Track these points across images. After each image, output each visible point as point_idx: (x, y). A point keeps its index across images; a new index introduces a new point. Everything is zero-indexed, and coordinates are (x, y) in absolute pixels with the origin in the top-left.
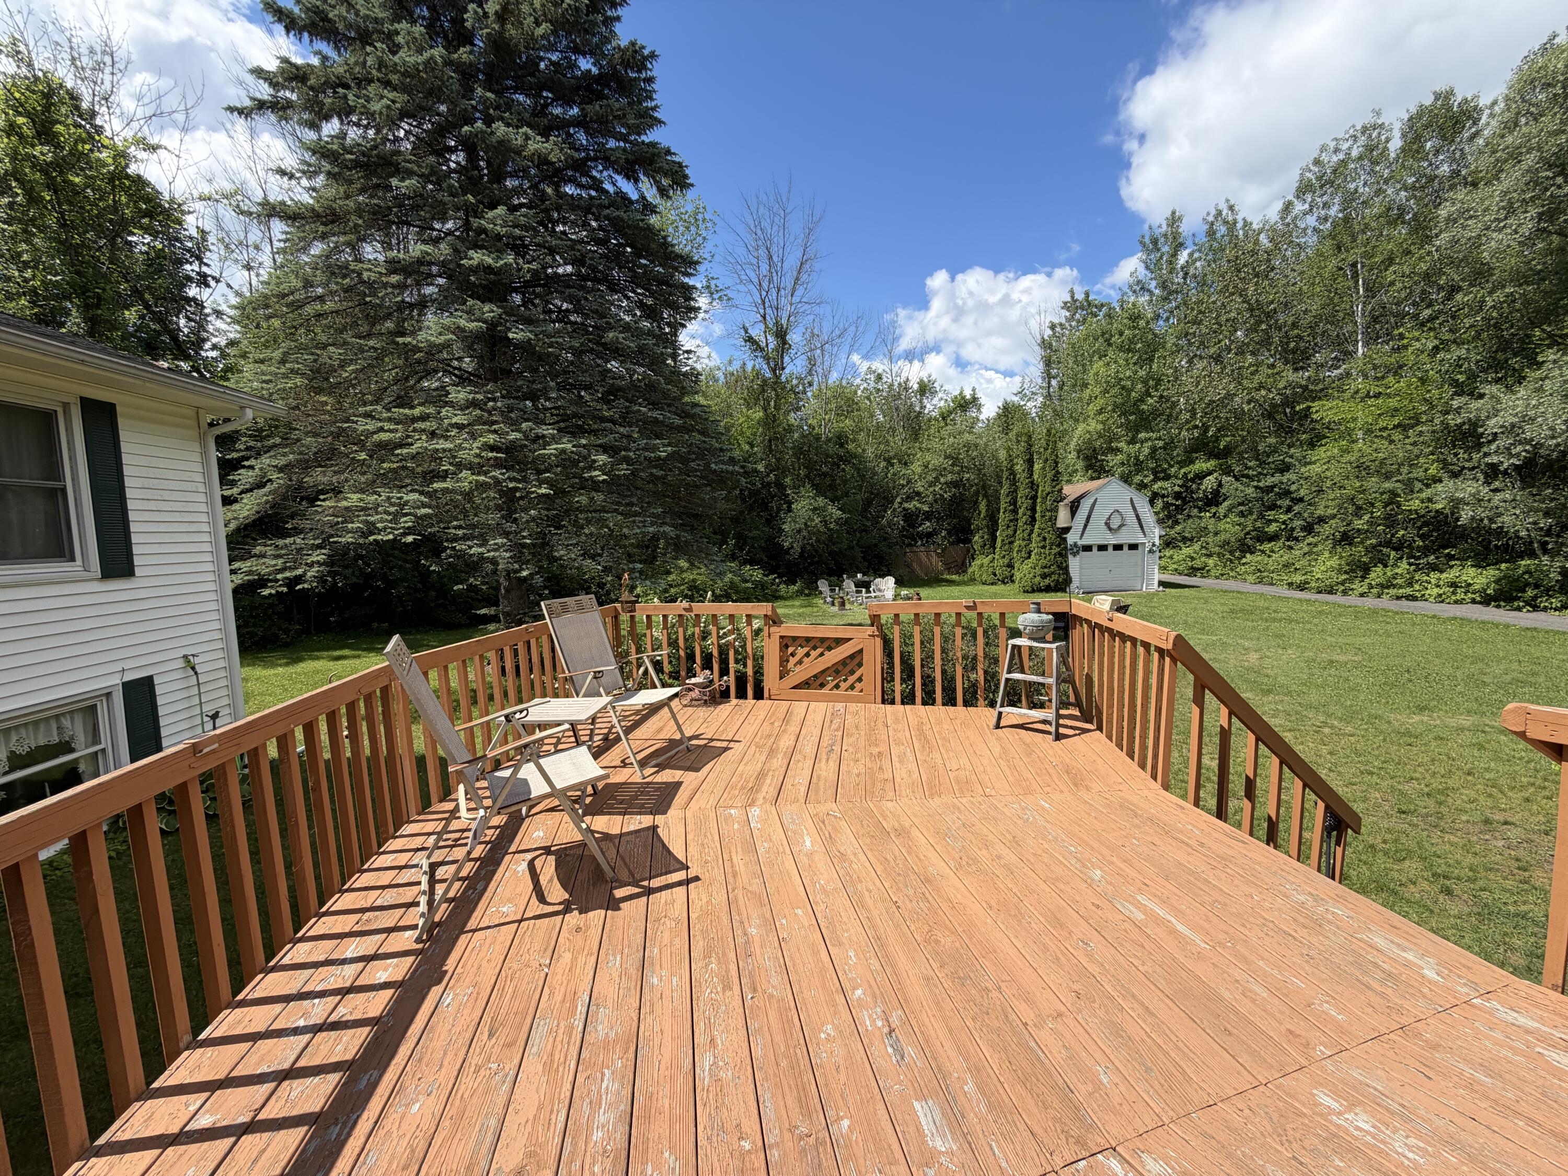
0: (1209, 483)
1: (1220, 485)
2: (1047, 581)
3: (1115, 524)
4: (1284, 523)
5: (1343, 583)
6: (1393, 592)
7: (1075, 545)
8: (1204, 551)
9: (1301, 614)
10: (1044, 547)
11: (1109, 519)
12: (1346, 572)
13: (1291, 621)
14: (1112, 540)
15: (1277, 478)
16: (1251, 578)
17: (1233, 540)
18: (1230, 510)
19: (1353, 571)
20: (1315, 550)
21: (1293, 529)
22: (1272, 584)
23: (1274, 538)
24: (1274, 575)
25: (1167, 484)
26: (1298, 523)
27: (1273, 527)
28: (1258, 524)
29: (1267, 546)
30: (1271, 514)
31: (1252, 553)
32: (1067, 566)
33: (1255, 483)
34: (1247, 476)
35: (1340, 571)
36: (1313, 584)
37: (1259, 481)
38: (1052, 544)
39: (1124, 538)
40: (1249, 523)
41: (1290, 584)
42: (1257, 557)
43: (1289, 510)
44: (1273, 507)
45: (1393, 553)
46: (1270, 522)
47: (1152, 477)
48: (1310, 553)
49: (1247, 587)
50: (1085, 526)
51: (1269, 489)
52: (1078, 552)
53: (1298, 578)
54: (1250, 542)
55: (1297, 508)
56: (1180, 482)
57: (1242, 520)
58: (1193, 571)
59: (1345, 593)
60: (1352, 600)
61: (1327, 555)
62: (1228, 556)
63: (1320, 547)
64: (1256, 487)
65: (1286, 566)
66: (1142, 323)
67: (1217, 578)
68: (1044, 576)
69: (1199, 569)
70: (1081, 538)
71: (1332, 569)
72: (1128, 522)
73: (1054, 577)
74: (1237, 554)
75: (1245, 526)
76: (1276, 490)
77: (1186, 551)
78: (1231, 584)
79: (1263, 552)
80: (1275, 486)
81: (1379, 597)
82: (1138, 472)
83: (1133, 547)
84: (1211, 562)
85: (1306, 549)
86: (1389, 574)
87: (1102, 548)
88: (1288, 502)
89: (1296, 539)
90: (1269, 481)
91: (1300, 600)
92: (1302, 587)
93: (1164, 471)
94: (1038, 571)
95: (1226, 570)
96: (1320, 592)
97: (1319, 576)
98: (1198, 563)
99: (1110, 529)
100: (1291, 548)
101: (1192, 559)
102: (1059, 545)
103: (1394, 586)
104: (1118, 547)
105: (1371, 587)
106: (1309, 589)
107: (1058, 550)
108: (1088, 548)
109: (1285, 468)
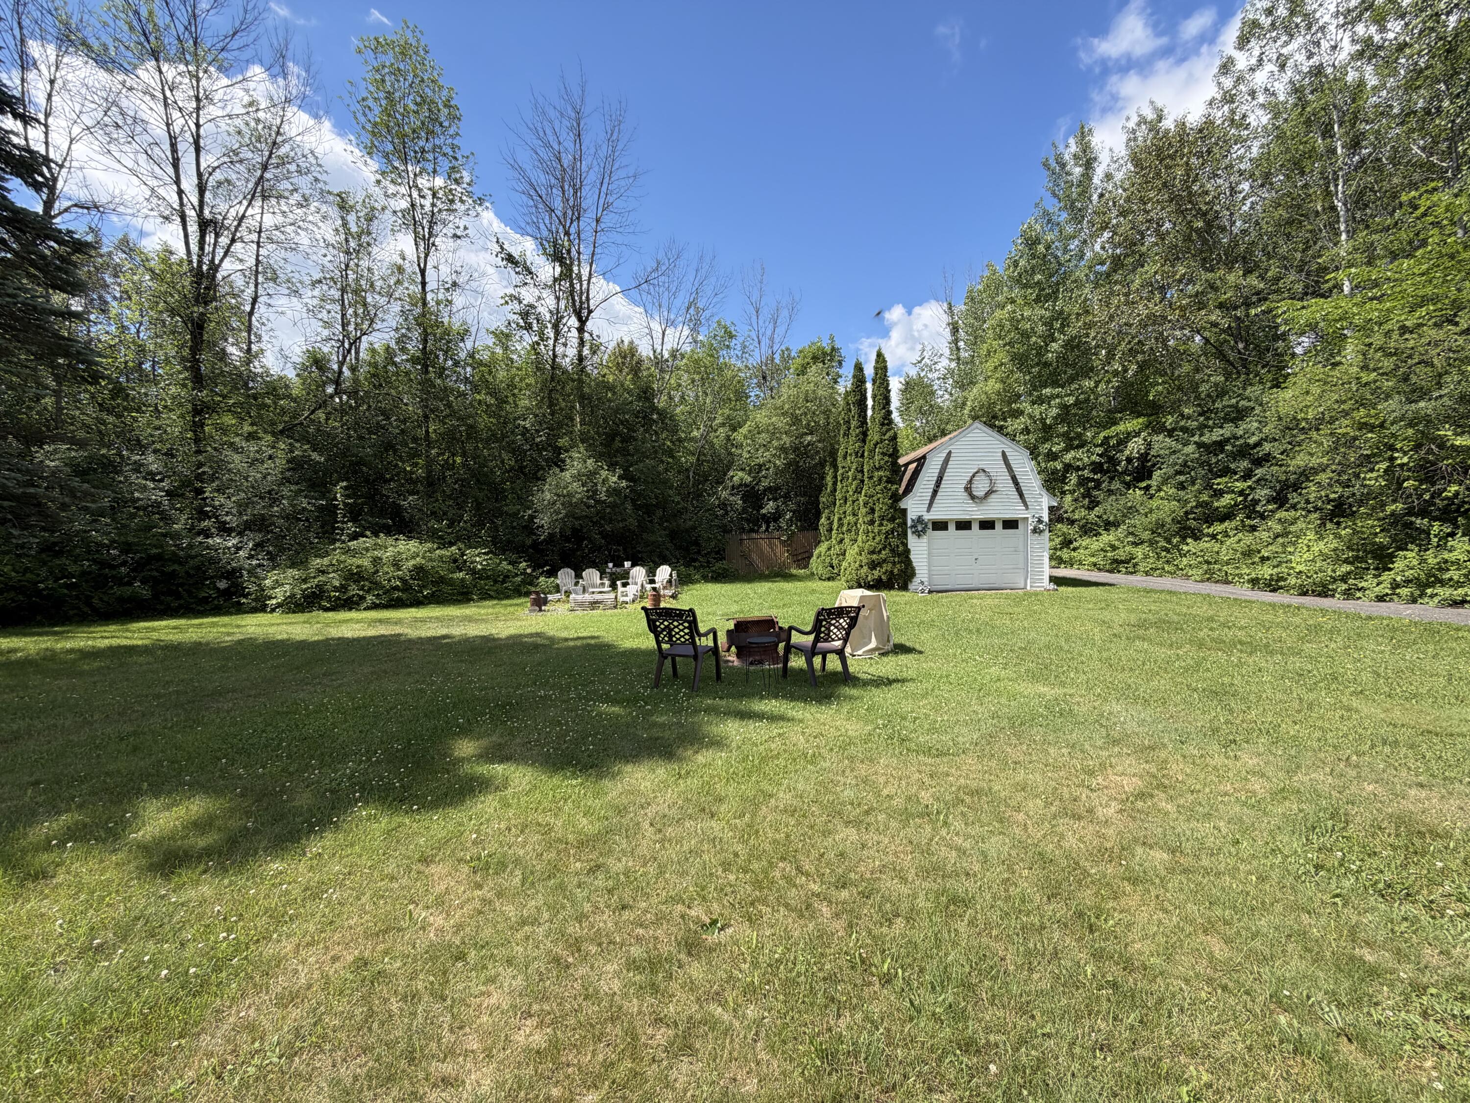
0: (1135, 447)
1: (1149, 445)
2: (876, 573)
3: (980, 488)
4: (1241, 493)
5: (1344, 579)
6: (1444, 592)
7: (920, 520)
8: (1131, 539)
9: (1279, 633)
10: (872, 522)
11: (970, 482)
12: (1346, 561)
13: (1252, 648)
14: (977, 513)
15: (1227, 430)
16: (1197, 573)
17: (1169, 520)
18: (1165, 481)
19: (1362, 560)
20: (1292, 528)
21: (1256, 502)
22: (1227, 582)
23: (1227, 516)
24: (1229, 569)
25: (1079, 454)
26: (1262, 493)
27: (1226, 500)
28: (1205, 497)
29: (1218, 528)
30: (1220, 483)
31: (1196, 538)
32: (907, 551)
33: (1196, 438)
34: (1185, 430)
35: (1337, 560)
36: (1292, 581)
37: (1201, 435)
38: (882, 518)
39: (995, 510)
40: (1189, 495)
41: (1254, 582)
42: (1205, 544)
43: (1248, 475)
44: (1226, 471)
45: (1436, 527)
46: (1218, 494)
47: (1063, 445)
48: (1285, 534)
49: (1191, 586)
50: (935, 492)
51: (1220, 445)
52: (924, 531)
53: (1266, 572)
54: (1193, 523)
55: (1259, 472)
56: (1099, 450)
57: (1182, 493)
58: (1116, 565)
59: (1348, 594)
60: (1364, 606)
61: (1311, 535)
62: (1163, 543)
63: (1301, 524)
64: (1199, 445)
65: (1248, 553)
66: (1041, 248)
67: (1147, 574)
68: (873, 566)
69: (1122, 562)
70: (928, 510)
71: (1325, 557)
72: (999, 486)
73: (887, 567)
74: (1175, 541)
75: (1187, 502)
76: (1228, 448)
77: (1107, 538)
78: (1167, 582)
79: (1214, 536)
80: (1227, 440)
81: (1414, 601)
82: (1045, 440)
83: (1011, 524)
84: (1139, 552)
85: (1278, 528)
86: (1432, 561)
87: (963, 525)
88: (1245, 464)
89: (1262, 517)
90: (1216, 435)
91: (1273, 605)
92: (1274, 585)
93: (1079, 436)
94: (864, 559)
95: (1159, 564)
96: (1305, 594)
97: (1299, 568)
98: (1121, 554)
99: (973, 497)
100: (1253, 529)
101: (1114, 548)
102: (892, 520)
103: (1443, 583)
104: (987, 525)
105: (1395, 585)
106: (1287, 589)
107: (890, 526)
108: (940, 526)
109: (1238, 415)
